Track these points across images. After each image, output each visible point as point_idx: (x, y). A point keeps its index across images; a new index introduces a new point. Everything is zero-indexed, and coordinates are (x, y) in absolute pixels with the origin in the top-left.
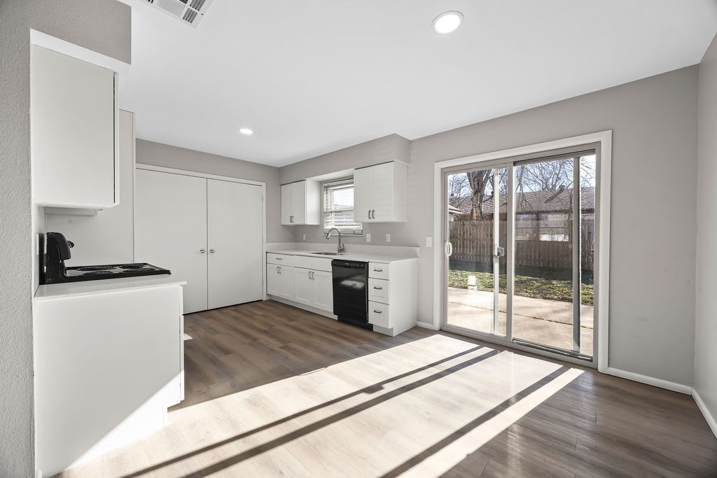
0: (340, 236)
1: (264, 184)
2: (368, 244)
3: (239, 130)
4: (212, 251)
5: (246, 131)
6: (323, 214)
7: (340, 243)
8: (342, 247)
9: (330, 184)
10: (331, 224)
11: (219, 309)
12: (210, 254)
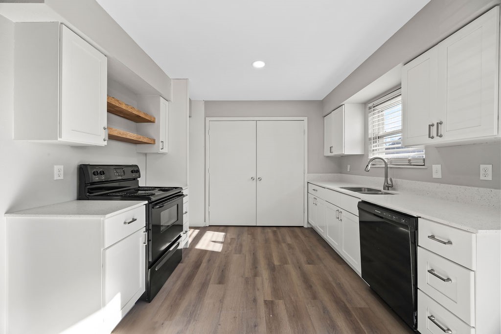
0: (386, 168)
1: (306, 119)
2: (437, 181)
3: (252, 64)
4: (260, 179)
5: (259, 64)
6: (367, 140)
7: (386, 177)
8: (389, 182)
9: (375, 103)
10: (379, 152)
11: (264, 228)
12: (258, 181)
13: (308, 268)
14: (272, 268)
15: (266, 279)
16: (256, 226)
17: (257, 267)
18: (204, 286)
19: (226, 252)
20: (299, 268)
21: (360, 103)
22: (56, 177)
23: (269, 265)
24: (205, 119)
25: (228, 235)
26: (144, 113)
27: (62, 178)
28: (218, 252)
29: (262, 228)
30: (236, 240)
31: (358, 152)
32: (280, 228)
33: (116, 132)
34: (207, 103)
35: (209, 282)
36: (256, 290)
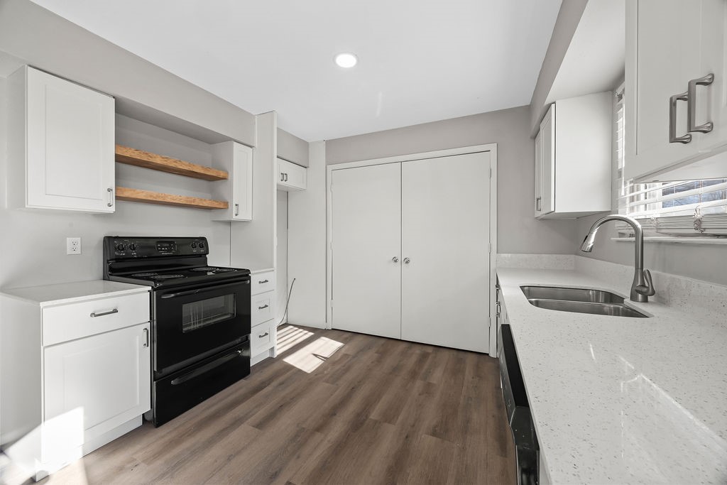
1: (494, 146)
3: (334, 63)
4: (407, 261)
6: (615, 176)
7: (640, 266)
11: (413, 345)
12: (404, 264)
13: (425, 442)
14: (358, 424)
15: (329, 441)
16: (400, 340)
17: (335, 415)
18: (237, 422)
19: (316, 375)
20: (407, 437)
21: (597, 93)
22: (69, 252)
23: (358, 415)
24: (326, 167)
25: (347, 347)
26: (202, 167)
27: (78, 252)
28: (305, 373)
29: (410, 344)
30: (349, 359)
31: (594, 204)
32: (441, 349)
33: (144, 194)
34: (330, 144)
35: (247, 419)
36: (295, 457)
